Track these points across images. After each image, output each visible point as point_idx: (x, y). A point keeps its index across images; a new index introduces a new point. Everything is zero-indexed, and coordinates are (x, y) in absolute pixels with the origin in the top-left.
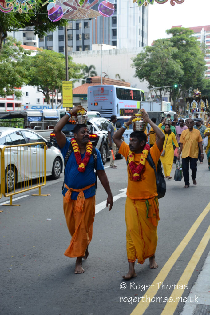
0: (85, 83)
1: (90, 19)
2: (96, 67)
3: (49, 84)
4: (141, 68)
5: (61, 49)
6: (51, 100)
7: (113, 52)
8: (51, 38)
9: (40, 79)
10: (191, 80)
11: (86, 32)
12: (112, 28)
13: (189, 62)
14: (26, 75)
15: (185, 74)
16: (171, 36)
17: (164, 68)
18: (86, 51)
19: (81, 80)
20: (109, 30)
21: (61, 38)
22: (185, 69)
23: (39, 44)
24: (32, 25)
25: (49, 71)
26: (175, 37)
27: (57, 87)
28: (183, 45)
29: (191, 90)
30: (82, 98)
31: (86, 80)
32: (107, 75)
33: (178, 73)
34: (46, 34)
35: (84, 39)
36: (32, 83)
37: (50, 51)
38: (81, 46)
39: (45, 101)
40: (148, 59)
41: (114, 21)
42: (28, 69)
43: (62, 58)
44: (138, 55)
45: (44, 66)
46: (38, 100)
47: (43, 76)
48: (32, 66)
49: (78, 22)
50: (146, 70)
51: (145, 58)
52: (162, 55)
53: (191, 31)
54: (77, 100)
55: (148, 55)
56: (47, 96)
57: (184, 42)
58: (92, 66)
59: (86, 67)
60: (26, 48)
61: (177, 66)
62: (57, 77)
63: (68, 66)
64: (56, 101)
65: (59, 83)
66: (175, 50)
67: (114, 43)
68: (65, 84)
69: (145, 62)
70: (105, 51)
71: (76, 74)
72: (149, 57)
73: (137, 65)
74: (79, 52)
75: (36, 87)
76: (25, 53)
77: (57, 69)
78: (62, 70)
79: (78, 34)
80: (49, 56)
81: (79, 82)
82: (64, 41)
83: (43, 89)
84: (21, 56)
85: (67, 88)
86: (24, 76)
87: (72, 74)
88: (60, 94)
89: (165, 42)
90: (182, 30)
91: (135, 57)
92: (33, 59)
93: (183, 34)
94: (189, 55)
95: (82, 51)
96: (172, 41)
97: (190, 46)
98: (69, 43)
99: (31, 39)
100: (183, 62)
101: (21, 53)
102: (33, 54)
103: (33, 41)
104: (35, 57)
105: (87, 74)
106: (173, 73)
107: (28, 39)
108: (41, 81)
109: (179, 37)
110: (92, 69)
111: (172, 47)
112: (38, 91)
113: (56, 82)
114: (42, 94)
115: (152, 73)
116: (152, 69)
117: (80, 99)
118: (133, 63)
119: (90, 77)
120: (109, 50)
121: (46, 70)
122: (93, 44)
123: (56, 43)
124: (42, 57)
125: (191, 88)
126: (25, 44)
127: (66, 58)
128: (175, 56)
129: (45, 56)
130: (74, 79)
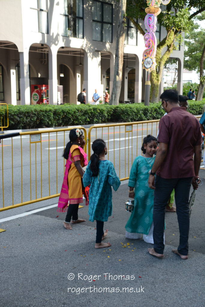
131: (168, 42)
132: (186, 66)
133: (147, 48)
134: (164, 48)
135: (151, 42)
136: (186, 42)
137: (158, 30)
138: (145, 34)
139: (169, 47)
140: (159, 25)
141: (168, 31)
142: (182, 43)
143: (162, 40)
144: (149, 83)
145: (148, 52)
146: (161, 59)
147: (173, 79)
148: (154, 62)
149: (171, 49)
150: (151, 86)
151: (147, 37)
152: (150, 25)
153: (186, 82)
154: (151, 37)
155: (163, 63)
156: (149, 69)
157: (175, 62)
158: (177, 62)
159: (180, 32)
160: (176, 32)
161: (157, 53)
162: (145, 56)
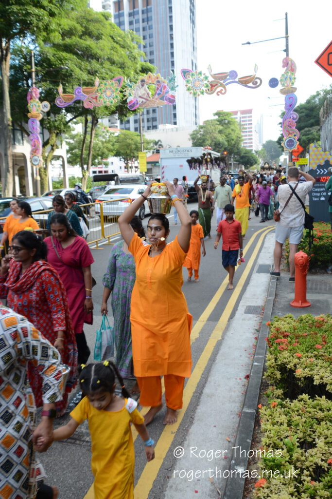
0: (155, 153)
1: (158, 107)
2: (162, 140)
3: (128, 155)
4: (195, 140)
5: (136, 129)
6: (131, 167)
7: (175, 130)
8: (128, 122)
9: (122, 151)
10: (232, 149)
11: (154, 116)
12: (173, 112)
13: (230, 135)
14: (111, 149)
15: (229, 145)
16: (216, 117)
17: (213, 141)
18: (154, 130)
19: (152, 151)
20: (171, 114)
21: (136, 121)
22: (228, 141)
23: (120, 127)
24: (116, 113)
25: (128, 145)
26: (220, 118)
27: (134, 157)
28: (225, 124)
29: (232, 156)
30: (153, 165)
31: (155, 151)
32: (170, 147)
33: (223, 144)
34: (126, 119)
35: (153, 121)
36: (116, 155)
37: (129, 131)
38: (150, 127)
39: (125, 168)
40: (201, 134)
41: (175, 107)
42: (113, 145)
43: (138, 135)
44: (193, 131)
45: (125, 142)
46: (121, 168)
47: (124, 149)
48: (116, 142)
49: (148, 109)
50: (200, 143)
51: (198, 133)
52: (211, 131)
53: (231, 114)
54: (150, 166)
55: (200, 131)
56: (127, 164)
57: (226, 121)
58: (159, 141)
59: (155, 141)
60: (111, 130)
61: (223, 139)
62: (135, 149)
63: (142, 142)
64: (134, 167)
65: (136, 154)
66: (221, 127)
67: (175, 123)
68: (140, 155)
69: (199, 136)
70: (169, 129)
71: (149, 147)
72: (202, 133)
73: (193, 139)
74: (149, 131)
75: (119, 158)
76: (111, 134)
77: (134, 144)
78: (137, 144)
79: (148, 117)
80: (128, 135)
81: (150, 152)
82: (138, 124)
83: (124, 159)
84: (108, 136)
85: (142, 157)
86: (110, 150)
87: (145, 147)
88: (136, 162)
89: (213, 122)
90: (224, 113)
91: (191, 132)
92: (117, 138)
93: (225, 115)
94: (231, 131)
95: (152, 130)
96: (218, 121)
97: (231, 124)
98: (142, 124)
99: (114, 123)
100: (226, 136)
101: (107, 134)
102: (116, 134)
103: (116, 125)
104: (117, 136)
105: (155, 147)
106: (219, 144)
107: (112, 123)
108: (122, 153)
109: (223, 118)
110: (160, 143)
111: (218, 126)
112: (120, 160)
113: (134, 153)
114: (123, 163)
115: (204, 144)
116: (204, 141)
117: (152, 165)
118: (189, 137)
119: (158, 149)
120: (172, 129)
121: (126, 145)
122: (159, 124)
123: (132, 125)
124: (123, 136)
125: (233, 154)
126: (110, 127)
127: (141, 136)
128: (220, 132)
129: (125, 135)
130: (146, 151)
131: (51, 142)
132: (69, 162)
133: (34, 148)
134: (48, 147)
135: (36, 143)
136: (66, 142)
137: (41, 132)
138: (30, 136)
139: (52, 146)
140: (41, 127)
141: (50, 133)
142: (64, 143)
143: (45, 140)
144: (39, 178)
145: (34, 151)
146: (47, 157)
147: (59, 174)
148: (42, 159)
149: (54, 148)
150: (41, 180)
151: (32, 138)
152: (33, 128)
153: (70, 176)
154: (35, 137)
155: (49, 160)
156: (37, 166)
157: (58, 159)
158: (61, 159)
159: (61, 134)
160: (57, 134)
161: (43, 152)
162: (32, 154)
